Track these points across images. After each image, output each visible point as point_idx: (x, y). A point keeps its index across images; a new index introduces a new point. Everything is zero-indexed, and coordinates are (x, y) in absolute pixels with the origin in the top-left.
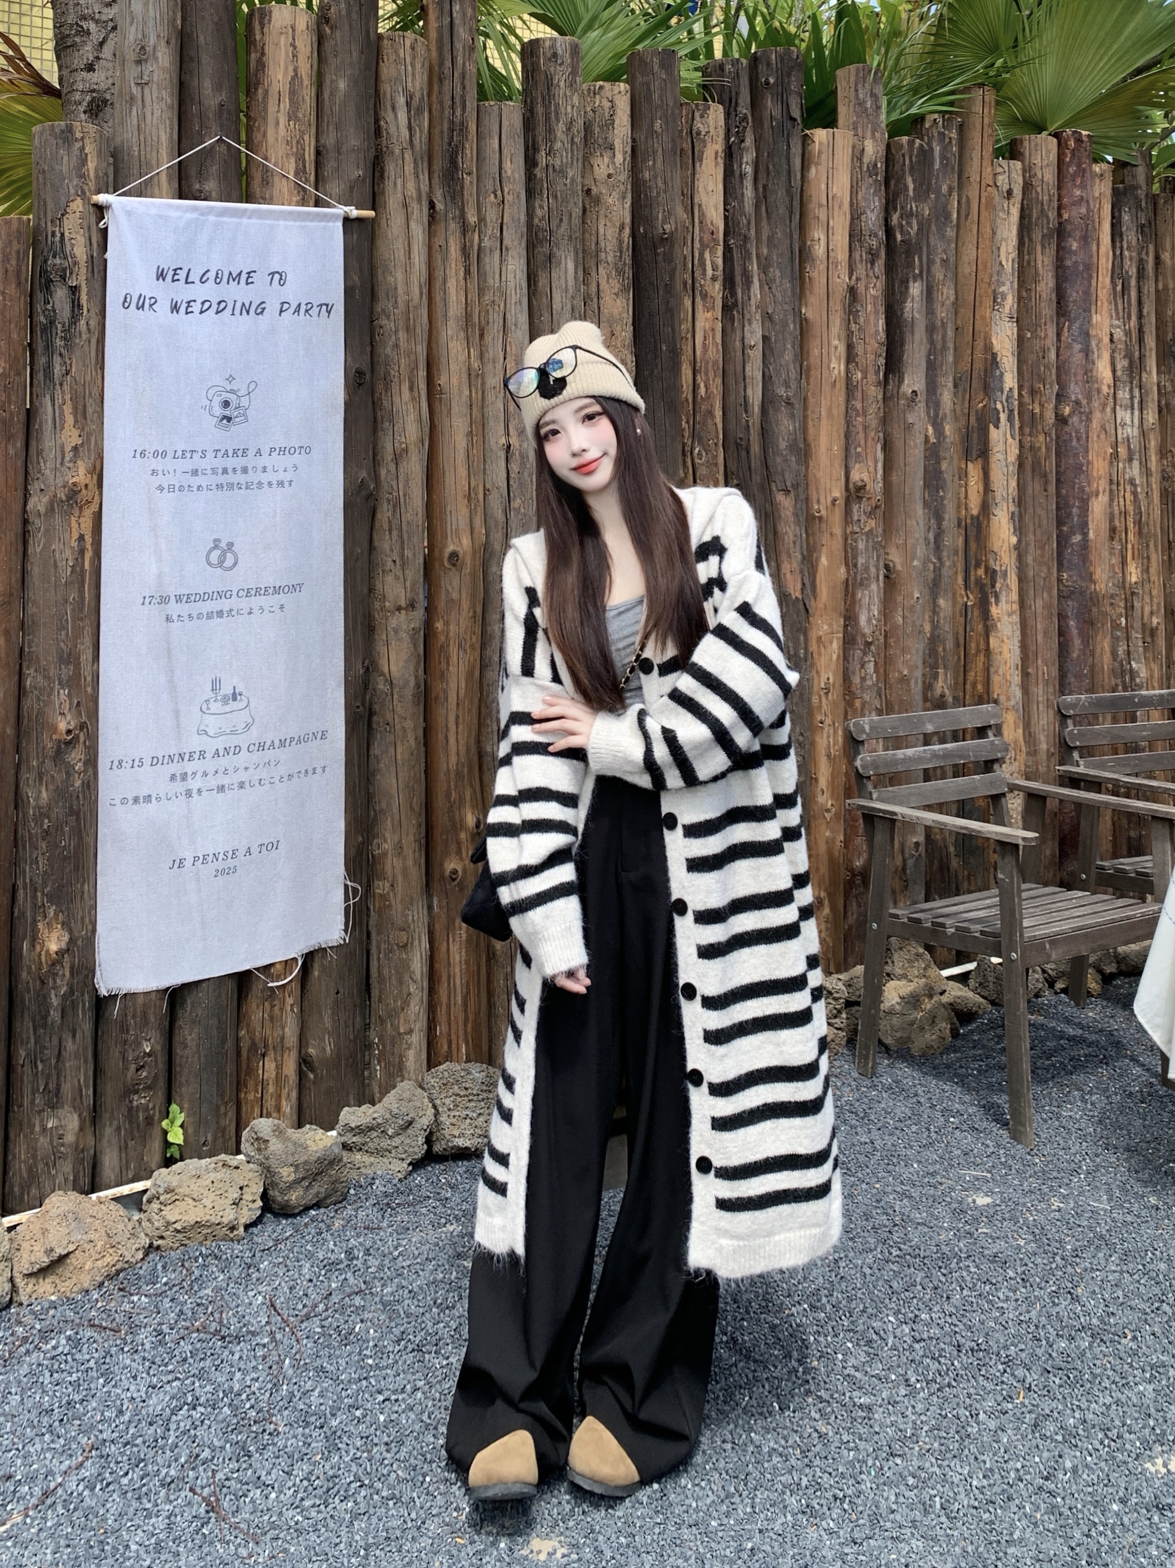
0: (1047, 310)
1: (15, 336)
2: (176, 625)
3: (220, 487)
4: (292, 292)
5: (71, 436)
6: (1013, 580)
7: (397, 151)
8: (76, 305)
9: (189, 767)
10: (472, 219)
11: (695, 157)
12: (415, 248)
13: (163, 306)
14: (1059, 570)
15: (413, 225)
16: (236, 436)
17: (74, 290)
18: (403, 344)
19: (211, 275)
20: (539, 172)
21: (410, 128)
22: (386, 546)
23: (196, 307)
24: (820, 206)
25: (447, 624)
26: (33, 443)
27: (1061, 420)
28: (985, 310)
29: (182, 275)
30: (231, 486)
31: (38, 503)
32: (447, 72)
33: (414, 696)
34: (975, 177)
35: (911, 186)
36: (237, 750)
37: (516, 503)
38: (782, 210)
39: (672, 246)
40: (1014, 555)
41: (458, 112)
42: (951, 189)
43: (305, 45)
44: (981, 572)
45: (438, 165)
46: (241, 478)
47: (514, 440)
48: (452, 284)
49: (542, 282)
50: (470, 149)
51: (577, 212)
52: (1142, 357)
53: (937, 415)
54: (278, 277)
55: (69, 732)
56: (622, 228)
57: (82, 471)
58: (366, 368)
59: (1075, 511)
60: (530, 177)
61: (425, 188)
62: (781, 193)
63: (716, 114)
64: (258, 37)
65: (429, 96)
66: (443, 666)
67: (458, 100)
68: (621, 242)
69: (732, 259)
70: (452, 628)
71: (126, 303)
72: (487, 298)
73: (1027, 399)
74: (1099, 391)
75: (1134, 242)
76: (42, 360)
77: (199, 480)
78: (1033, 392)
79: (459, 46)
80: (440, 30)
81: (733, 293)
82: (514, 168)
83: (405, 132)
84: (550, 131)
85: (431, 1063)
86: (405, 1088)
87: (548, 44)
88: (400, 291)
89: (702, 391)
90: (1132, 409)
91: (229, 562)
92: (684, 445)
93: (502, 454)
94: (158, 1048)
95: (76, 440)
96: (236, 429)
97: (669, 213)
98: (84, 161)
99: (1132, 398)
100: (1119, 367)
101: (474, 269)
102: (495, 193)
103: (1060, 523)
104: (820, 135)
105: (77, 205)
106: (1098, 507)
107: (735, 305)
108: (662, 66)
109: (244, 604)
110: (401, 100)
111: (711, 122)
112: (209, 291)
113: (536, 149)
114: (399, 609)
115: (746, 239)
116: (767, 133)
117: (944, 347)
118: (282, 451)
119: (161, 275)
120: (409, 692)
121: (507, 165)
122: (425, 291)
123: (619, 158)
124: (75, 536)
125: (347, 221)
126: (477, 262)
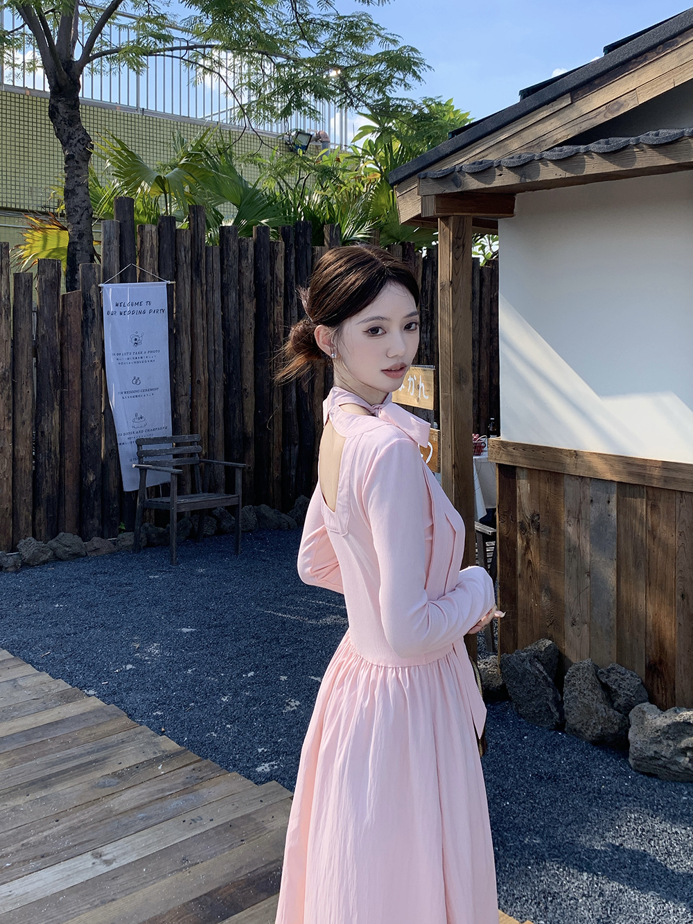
2: (125, 399)
3: (135, 362)
4: (153, 307)
5: (93, 349)
7: (182, 264)
8: (94, 314)
9: (130, 436)
10: (204, 282)
11: (275, 259)
12: (187, 292)
13: (118, 313)
15: (186, 285)
16: (139, 348)
17: (93, 310)
18: (183, 320)
19: (131, 304)
20: (224, 267)
21: (185, 257)
23: (126, 313)
25: (197, 400)
29: (122, 304)
30: (138, 362)
31: (85, 368)
32: (196, 238)
36: (142, 431)
37: (217, 366)
39: (267, 287)
43: (155, 236)
45: (194, 267)
47: (217, 347)
48: (198, 301)
49: (226, 298)
50: (203, 260)
51: (236, 278)
54: (149, 303)
55: (95, 426)
56: (251, 282)
57: (97, 359)
60: (222, 268)
61: (190, 274)
62: (304, 268)
63: (281, 244)
64: (141, 233)
65: (191, 246)
66: (196, 412)
69: (287, 289)
70: (199, 401)
71: (108, 313)
72: (208, 306)
76: (85, 330)
77: (129, 361)
79: (199, 230)
80: (194, 226)
81: (287, 300)
82: (217, 266)
83: (184, 259)
84: (228, 254)
88: (183, 306)
89: (277, 331)
91: (138, 383)
92: (270, 347)
93: (213, 352)
95: (95, 351)
97: (266, 277)
98: (95, 275)
101: (204, 297)
102: (211, 274)
104: (318, 248)
105: (94, 286)
107: (288, 304)
108: (263, 231)
109: (142, 394)
110: (182, 249)
111: (280, 247)
112: (131, 308)
113: (223, 259)
114: (184, 396)
115: (292, 283)
116: (300, 249)
118: (151, 352)
119: (117, 305)
120: (186, 419)
121: (215, 265)
123: (250, 260)
125: (167, 284)
126: (206, 295)
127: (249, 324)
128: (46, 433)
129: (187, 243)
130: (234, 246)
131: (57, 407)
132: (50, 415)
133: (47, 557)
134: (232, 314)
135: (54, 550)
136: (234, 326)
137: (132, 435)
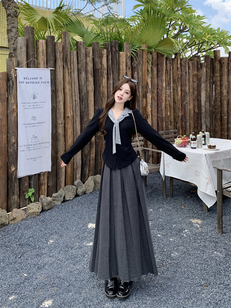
0: (156, 76)
1: (5, 88)
2: (27, 128)
3: (33, 108)
4: (43, 80)
5: (13, 101)
6: (150, 116)
7: (58, 59)
8: (13, 83)
9: (30, 147)
10: (69, 67)
11: (102, 57)
12: (61, 72)
13: (25, 83)
14: (157, 114)
15: (60, 69)
16: (36, 100)
17: (13, 81)
18: (60, 86)
19: (32, 78)
20: (79, 60)
22: (58, 116)
23: (30, 83)
24: (121, 63)
25: (67, 126)
26: (8, 102)
27: (158, 92)
28: (146, 76)
29: (27, 78)
31: (9, 111)
32: (65, 47)
33: (63, 135)
34: (144, 57)
35: (135, 59)
36: (36, 144)
37: (77, 108)
38: (116, 64)
39: (99, 70)
40: (151, 112)
41: (67, 53)
42: (141, 59)
43: (44, 45)
44: (145, 115)
45: (64, 60)
46: (36, 107)
47: (76, 99)
48: (67, 77)
49: (80, 76)
50: (69, 58)
51: (85, 66)
52: (170, 82)
53: (139, 92)
54: (41, 78)
55: (14, 142)
56: (91, 68)
57: (15, 106)
58: (54, 89)
59: (160, 105)
60: (78, 61)
61: (62, 64)
62: (115, 61)
63: (105, 50)
64: (38, 44)
65: (63, 51)
66: (67, 131)
67: (67, 51)
68: (91, 70)
69: (108, 71)
70: (68, 126)
71: (19, 82)
72: (72, 79)
73: (153, 89)
74: (163, 88)
75: (169, 66)
76: (9, 91)
77: (30, 107)
78: (153, 88)
79: (67, 43)
80: (64, 41)
81: (108, 76)
83: (59, 56)
84: (80, 54)
85: (65, 186)
86: (61, 189)
87: (80, 42)
88: (59, 79)
89: (104, 90)
90: (169, 90)
91: (35, 119)
92: (101, 98)
93: (75, 101)
94: (28, 185)
96: (35, 99)
97: (98, 66)
98: (13, 63)
99: (169, 88)
100: (167, 84)
102: (73, 64)
103: (157, 106)
104: (121, 53)
105: (13, 69)
106: (164, 104)
107: (109, 78)
108: (97, 44)
109: (37, 125)
110: (58, 52)
111: (104, 52)
112: (32, 80)
113: (78, 57)
114: (60, 124)
115: (110, 68)
116: (113, 53)
117: (140, 81)
118: (42, 102)
121: (74, 60)
122: (63, 78)
123: (91, 58)
124: (14, 116)
125: (51, 70)
126: (70, 74)
127: (91, 87)
129: (61, 49)
130: (83, 51)
134: (83, 83)
136: (84, 89)
137: (31, 146)
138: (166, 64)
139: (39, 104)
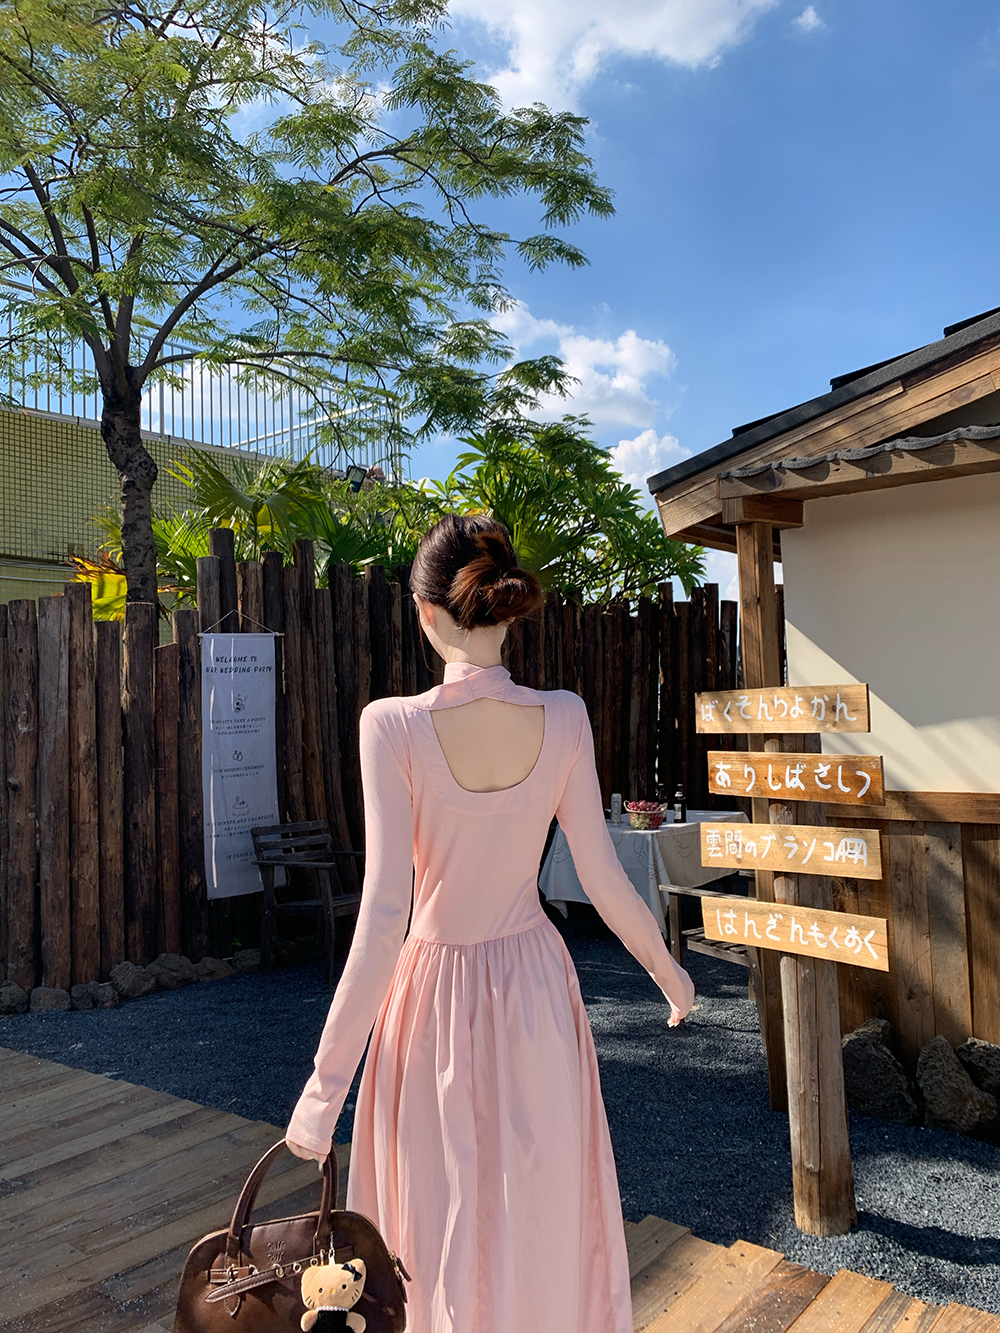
3: (237, 733)
4: (260, 664)
5: (193, 717)
7: (290, 610)
8: (193, 672)
10: (315, 632)
11: (391, 604)
12: (296, 645)
13: (219, 670)
15: (296, 638)
16: (241, 715)
17: (193, 667)
18: (294, 680)
19: (233, 659)
21: (294, 602)
23: (228, 670)
25: (311, 777)
29: (225, 659)
30: (240, 733)
31: (183, 740)
32: (305, 579)
37: (332, 732)
39: (384, 637)
43: (260, 576)
45: (303, 613)
46: (243, 729)
47: (331, 710)
48: (308, 656)
49: (339, 653)
50: (314, 606)
51: (351, 626)
54: (254, 658)
55: (197, 814)
56: (366, 631)
57: (198, 729)
60: (334, 616)
61: (299, 622)
63: (398, 587)
65: (300, 589)
66: (311, 792)
67: (309, 589)
68: (367, 637)
70: (313, 779)
71: (207, 670)
72: (320, 660)
76: (183, 691)
77: (230, 730)
79: (308, 570)
82: (328, 613)
83: (293, 604)
84: (340, 598)
91: (240, 759)
93: (327, 715)
97: (383, 626)
98: (193, 622)
101: (316, 651)
102: (322, 623)
105: (192, 638)
109: (245, 772)
110: (291, 592)
111: (396, 590)
112: (233, 664)
114: (295, 773)
115: (410, 633)
118: (256, 720)
119: (218, 660)
120: (300, 801)
121: (326, 612)
122: (300, 659)
124: (196, 751)
125: (276, 637)
126: (317, 648)
127: (365, 679)
128: (140, 825)
129: (296, 584)
130: (347, 588)
131: (152, 791)
132: (145, 802)
133: (150, 986)
134: (347, 669)
135: (157, 976)
136: (349, 683)
137: (232, 825)
138: (547, 623)
139: (250, 723)
